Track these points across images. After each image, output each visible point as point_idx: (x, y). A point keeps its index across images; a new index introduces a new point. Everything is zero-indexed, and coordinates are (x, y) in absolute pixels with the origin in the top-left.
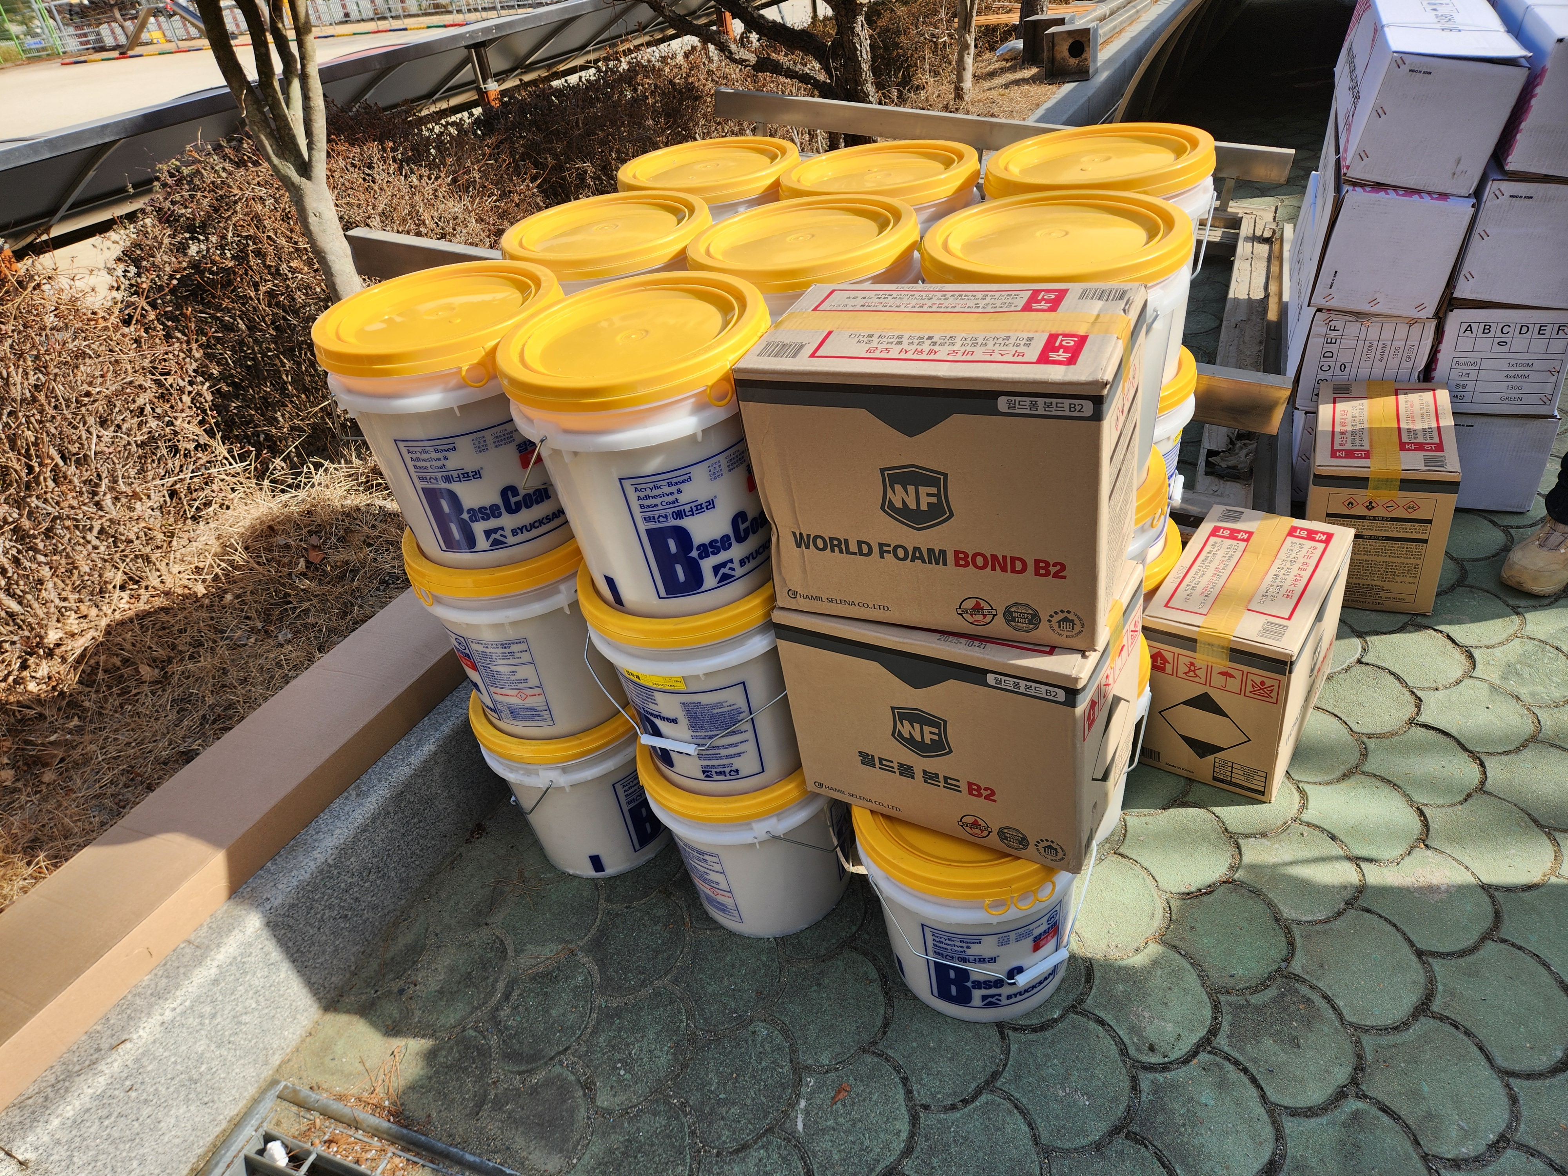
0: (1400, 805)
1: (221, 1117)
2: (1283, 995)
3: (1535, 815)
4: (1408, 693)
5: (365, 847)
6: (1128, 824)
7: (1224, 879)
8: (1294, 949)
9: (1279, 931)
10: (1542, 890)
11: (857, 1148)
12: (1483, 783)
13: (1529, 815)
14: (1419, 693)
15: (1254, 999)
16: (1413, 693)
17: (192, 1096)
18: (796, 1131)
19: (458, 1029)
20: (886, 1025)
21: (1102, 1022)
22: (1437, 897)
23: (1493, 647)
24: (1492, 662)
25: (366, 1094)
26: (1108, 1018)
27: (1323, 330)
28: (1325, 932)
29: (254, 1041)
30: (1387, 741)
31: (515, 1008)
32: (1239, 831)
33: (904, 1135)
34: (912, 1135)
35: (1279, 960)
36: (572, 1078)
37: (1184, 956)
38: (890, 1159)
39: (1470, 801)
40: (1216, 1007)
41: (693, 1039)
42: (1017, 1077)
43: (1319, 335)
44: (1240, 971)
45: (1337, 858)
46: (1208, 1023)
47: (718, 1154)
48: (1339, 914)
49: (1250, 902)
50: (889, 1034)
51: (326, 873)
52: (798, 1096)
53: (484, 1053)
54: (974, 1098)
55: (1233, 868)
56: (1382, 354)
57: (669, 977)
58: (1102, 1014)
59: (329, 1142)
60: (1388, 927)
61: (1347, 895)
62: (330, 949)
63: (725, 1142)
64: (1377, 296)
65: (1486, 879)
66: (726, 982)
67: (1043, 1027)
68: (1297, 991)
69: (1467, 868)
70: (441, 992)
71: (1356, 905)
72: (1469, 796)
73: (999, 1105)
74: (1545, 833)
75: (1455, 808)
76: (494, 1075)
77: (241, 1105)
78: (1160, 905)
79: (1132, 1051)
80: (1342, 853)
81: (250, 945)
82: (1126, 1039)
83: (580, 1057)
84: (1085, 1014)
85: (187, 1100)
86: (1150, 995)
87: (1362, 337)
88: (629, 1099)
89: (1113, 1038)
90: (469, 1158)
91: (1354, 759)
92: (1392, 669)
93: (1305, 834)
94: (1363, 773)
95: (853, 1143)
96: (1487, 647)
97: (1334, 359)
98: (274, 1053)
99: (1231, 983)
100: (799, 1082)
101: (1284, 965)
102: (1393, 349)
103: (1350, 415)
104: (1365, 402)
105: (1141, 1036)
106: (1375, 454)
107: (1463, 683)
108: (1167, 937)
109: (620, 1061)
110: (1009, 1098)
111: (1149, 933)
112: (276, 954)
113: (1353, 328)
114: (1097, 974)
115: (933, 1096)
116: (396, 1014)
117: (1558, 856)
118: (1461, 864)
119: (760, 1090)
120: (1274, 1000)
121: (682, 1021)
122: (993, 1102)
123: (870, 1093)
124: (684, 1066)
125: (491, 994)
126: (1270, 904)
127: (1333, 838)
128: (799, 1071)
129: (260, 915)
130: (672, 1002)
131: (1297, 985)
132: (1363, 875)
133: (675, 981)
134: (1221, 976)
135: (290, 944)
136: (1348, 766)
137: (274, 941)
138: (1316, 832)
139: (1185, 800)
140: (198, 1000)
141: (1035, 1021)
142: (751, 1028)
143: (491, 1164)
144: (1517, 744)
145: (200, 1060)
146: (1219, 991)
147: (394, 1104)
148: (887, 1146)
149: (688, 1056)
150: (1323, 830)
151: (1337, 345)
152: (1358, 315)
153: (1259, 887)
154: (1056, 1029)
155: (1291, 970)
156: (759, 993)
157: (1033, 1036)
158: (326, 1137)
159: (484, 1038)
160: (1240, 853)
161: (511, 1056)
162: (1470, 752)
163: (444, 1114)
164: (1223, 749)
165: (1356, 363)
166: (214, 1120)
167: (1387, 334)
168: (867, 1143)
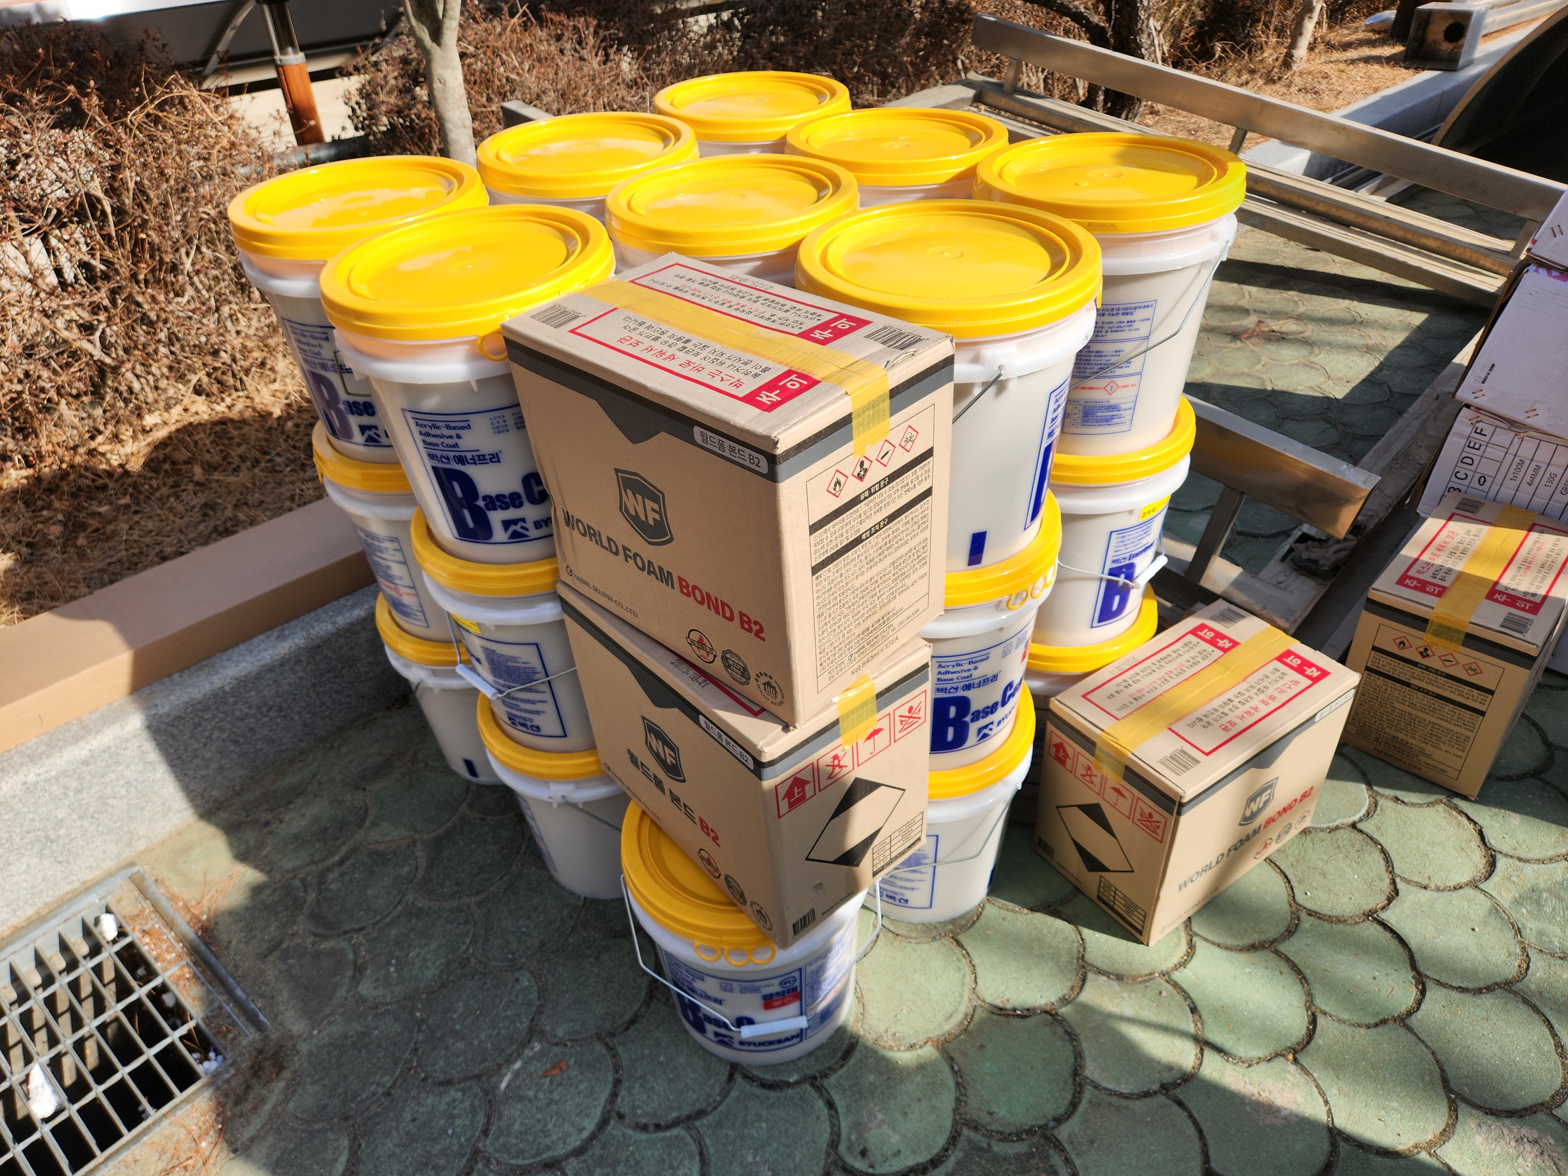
0: (1295, 1003)
1: (75, 878)
2: (1031, 1155)
3: (1450, 1074)
4: (1388, 881)
5: (268, 685)
6: (985, 912)
7: (1048, 1008)
8: (1072, 1113)
9: (1070, 1088)
10: (1401, 1162)
11: (539, 1127)
12: (1410, 1013)
13: (1442, 1071)
14: (1400, 885)
15: (998, 1148)
16: (1394, 882)
17: (47, 852)
18: (497, 1087)
19: (290, 875)
20: (632, 1022)
21: (831, 1105)
22: (1270, 1120)
23: (1527, 861)
24: (1515, 879)
25: (193, 903)
26: (840, 1104)
27: (1468, 430)
28: (1118, 1108)
29: (118, 824)
30: (1326, 925)
31: (343, 875)
32: (1095, 964)
33: (585, 1134)
34: (593, 1137)
35: (1050, 1117)
36: (351, 956)
37: (955, 1073)
38: (560, 1151)
39: (1380, 1029)
40: (953, 1139)
41: (464, 963)
42: (720, 1125)
43: (1460, 435)
44: (1002, 1112)
45: (1183, 1034)
46: (935, 1151)
47: (424, 1080)
48: (1147, 1095)
49: (1059, 1044)
50: (630, 1031)
51: (219, 698)
52: (519, 1056)
53: (298, 904)
54: (669, 1127)
55: (1064, 1001)
56: (1533, 477)
57: (478, 898)
58: (836, 1097)
59: (145, 932)
60: (1191, 1131)
61: (1167, 1078)
62: (214, 766)
63: (435, 1071)
64: (1537, 406)
65: (1341, 1122)
66: (521, 922)
67: (772, 1086)
68: (1048, 1158)
69: (1326, 1102)
70: (296, 836)
71: (1171, 1092)
72: (1384, 1022)
73: (686, 1144)
74: (1449, 1098)
75: (1357, 1030)
76: (295, 928)
77: (97, 874)
78: (964, 1008)
79: (842, 1148)
80: (1192, 1029)
81: (127, 740)
82: (844, 1132)
83: (368, 941)
84: (820, 1090)
85: (40, 854)
86: (895, 1098)
87: (1513, 450)
88: (384, 996)
89: (832, 1125)
90: (239, 992)
91: (1273, 933)
92: (1387, 847)
93: (1164, 994)
94: (1277, 953)
95: (538, 1121)
96: (1520, 859)
97: (1473, 468)
98: (139, 839)
99: (985, 1119)
100: (526, 1043)
101: (1052, 1124)
102: (1547, 475)
103: (1458, 539)
104: (1486, 529)
105: (860, 1136)
106: (1449, 596)
107: (1461, 892)
108: (951, 1045)
109: (397, 958)
110: (700, 1143)
111: (935, 1033)
112: (153, 755)
113: (1503, 437)
114: (857, 1055)
115: (634, 1108)
116: (252, 842)
117: (1446, 1134)
118: (1322, 1094)
119: (491, 1035)
120: (1018, 1157)
121: (464, 943)
122: (683, 1139)
123: (581, 1081)
124: (444, 986)
125: (332, 854)
126: (1078, 1055)
127: (1194, 1010)
128: (534, 1032)
129: (143, 717)
130: (466, 922)
131: (1052, 1151)
132: (1201, 1064)
133: (480, 904)
134: (979, 1109)
135: (171, 750)
136: (1263, 938)
137: (153, 743)
138: (1179, 997)
139: (1060, 908)
140: (65, 773)
141: (768, 1077)
142: (517, 975)
143: (253, 1005)
144: (1482, 984)
145: (60, 823)
146: (968, 1123)
147: (208, 920)
148: (564, 1139)
149: (452, 978)
150: (1186, 996)
151: (1480, 453)
152: (1512, 424)
153: (1078, 1031)
154: (783, 1094)
155: (1055, 1132)
156: (543, 944)
157: (758, 1091)
158: (146, 928)
159: (305, 891)
160: (1081, 988)
161: (316, 917)
162: (1419, 973)
163: (241, 946)
164: (1106, 870)
165: (1499, 479)
166: (67, 878)
167: (1544, 454)
168: (550, 1126)
